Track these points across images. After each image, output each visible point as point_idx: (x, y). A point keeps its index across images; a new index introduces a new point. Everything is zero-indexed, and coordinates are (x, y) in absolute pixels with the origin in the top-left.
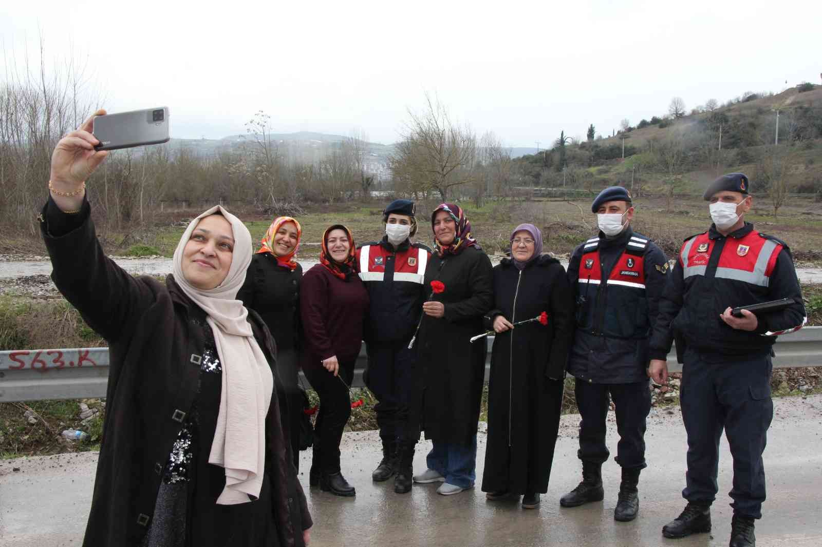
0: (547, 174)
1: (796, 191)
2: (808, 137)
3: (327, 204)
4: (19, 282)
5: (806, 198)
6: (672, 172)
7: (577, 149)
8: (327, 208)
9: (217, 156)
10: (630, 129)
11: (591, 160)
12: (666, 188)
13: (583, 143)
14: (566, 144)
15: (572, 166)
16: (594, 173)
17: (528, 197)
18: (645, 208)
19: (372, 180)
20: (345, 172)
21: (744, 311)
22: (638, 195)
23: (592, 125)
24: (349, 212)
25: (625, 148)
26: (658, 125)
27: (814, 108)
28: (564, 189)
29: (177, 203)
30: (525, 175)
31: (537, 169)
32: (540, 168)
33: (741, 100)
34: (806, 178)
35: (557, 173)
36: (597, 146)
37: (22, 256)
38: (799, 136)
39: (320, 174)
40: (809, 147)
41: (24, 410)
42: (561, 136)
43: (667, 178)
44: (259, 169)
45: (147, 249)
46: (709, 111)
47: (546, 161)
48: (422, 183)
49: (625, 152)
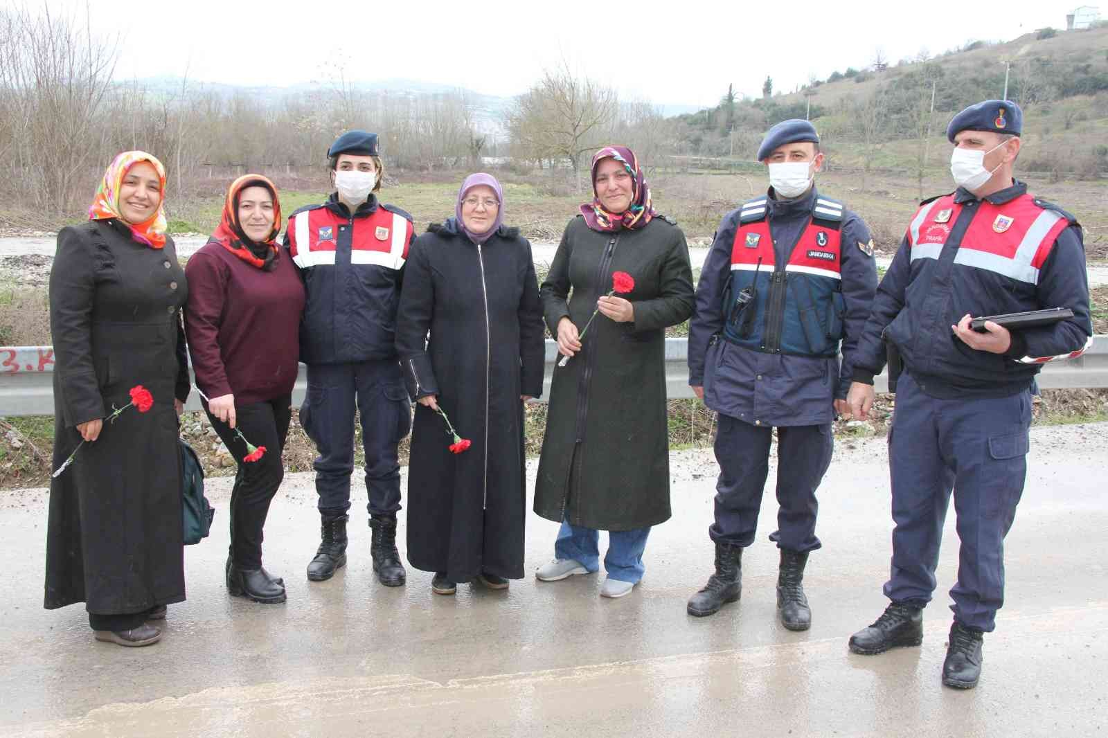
0: (710, 139)
1: (1025, 169)
2: (1044, 98)
3: (425, 172)
4: (6, 263)
5: (1038, 178)
6: (870, 140)
7: (749, 108)
8: (424, 177)
9: (285, 109)
10: (818, 84)
11: (766, 122)
12: (861, 161)
13: (757, 100)
14: (735, 101)
15: (741, 129)
17: (684, 168)
18: (833, 186)
19: (484, 141)
20: (448, 132)
21: (989, 324)
22: (825, 168)
23: (769, 77)
24: (452, 183)
25: (811, 106)
26: (853, 79)
27: (1055, 60)
28: (731, 159)
29: (231, 168)
30: (681, 140)
31: (697, 133)
32: (701, 132)
33: (962, 47)
34: (1039, 152)
35: (723, 139)
36: (774, 105)
37: (18, 231)
38: (1033, 96)
39: (417, 133)
40: (1044, 112)
41: (6, 431)
42: (728, 90)
43: (863, 148)
44: (336, 124)
45: (183, 225)
46: (921, 63)
47: (709, 123)
48: (547, 147)
49: (810, 113)
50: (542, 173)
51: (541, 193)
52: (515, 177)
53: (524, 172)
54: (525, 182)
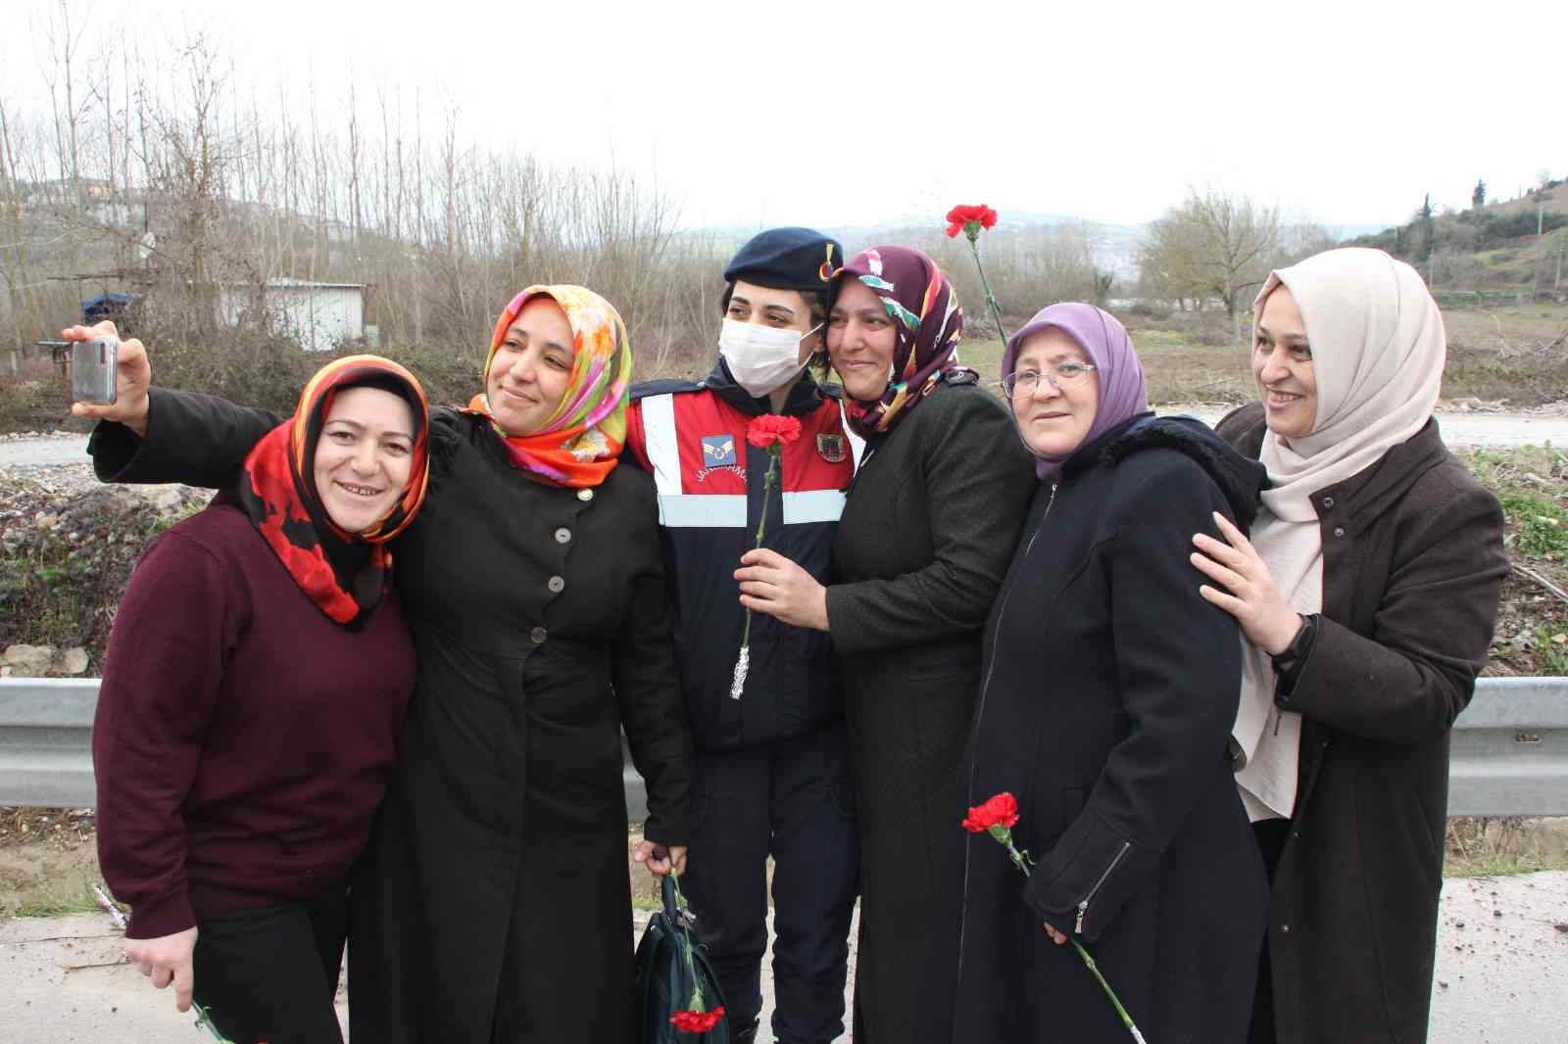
7: (1453, 223)
10: (1553, 185)
11: (1479, 240)
13: (1465, 212)
14: (1432, 215)
15: (1446, 251)
16: (1486, 262)
19: (1110, 281)
23: (1480, 181)
25: (1544, 216)
36: (1490, 217)
42: (1424, 202)
47: (1398, 245)
48: (1194, 284)
49: (1544, 224)
50: (1185, 317)
51: (1191, 341)
52: (1153, 323)
53: (1162, 316)
54: (1170, 329)
